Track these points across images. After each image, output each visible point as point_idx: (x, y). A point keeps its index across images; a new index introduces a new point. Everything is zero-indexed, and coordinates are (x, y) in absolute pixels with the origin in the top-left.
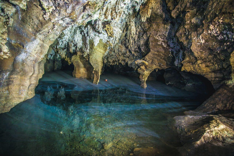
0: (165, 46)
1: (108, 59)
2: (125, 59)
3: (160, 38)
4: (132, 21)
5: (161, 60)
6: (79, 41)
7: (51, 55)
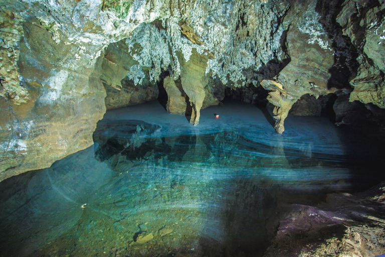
0: (325, 47)
1: (229, 78)
2: (257, 77)
3: (313, 31)
4: (250, 4)
5: (317, 77)
6: (165, 54)
7: (140, 78)
